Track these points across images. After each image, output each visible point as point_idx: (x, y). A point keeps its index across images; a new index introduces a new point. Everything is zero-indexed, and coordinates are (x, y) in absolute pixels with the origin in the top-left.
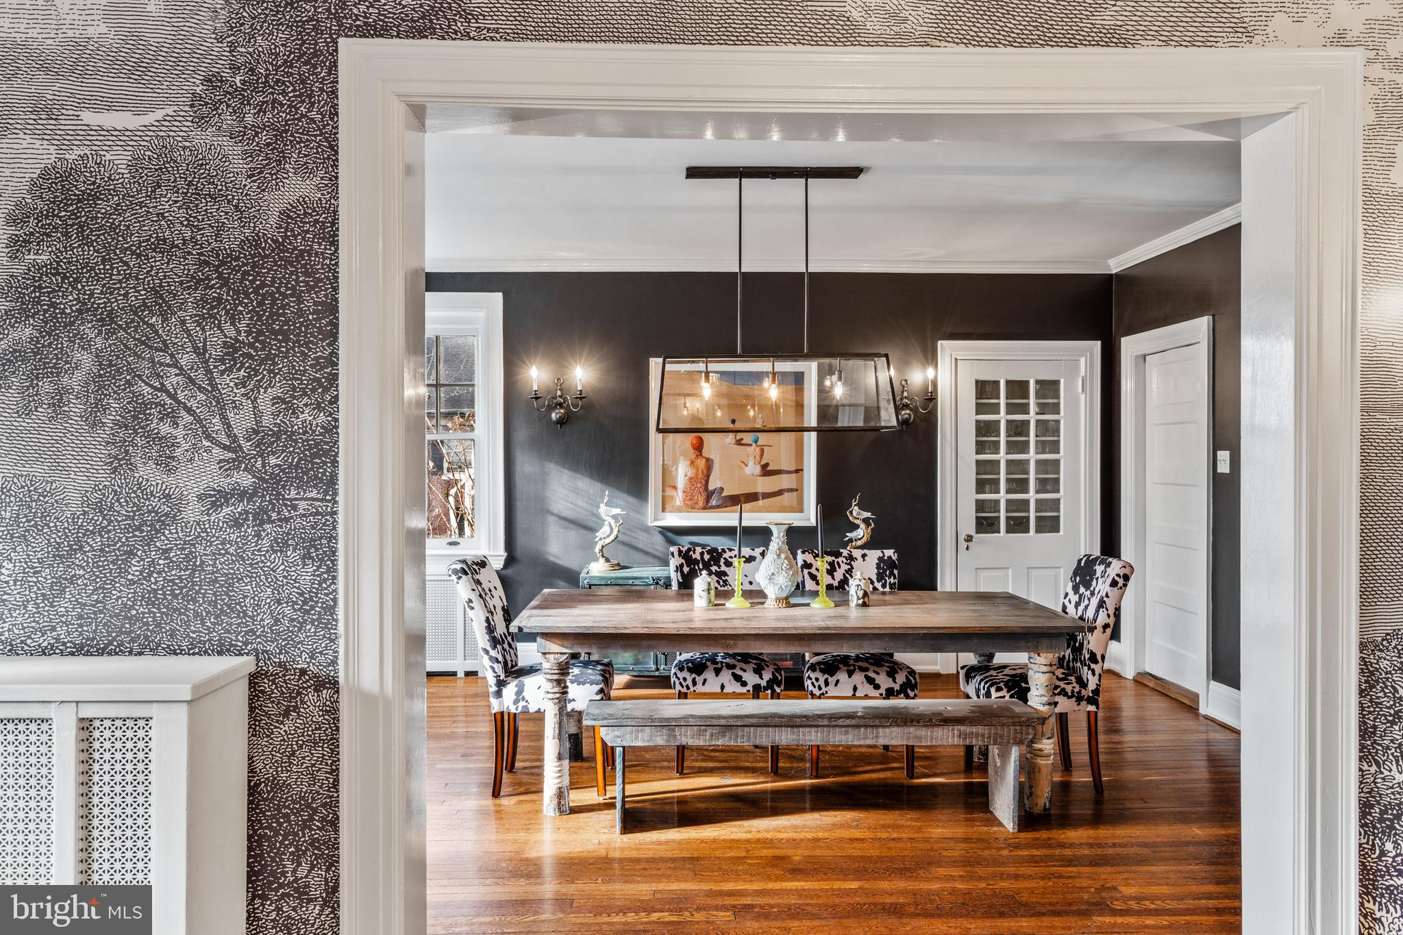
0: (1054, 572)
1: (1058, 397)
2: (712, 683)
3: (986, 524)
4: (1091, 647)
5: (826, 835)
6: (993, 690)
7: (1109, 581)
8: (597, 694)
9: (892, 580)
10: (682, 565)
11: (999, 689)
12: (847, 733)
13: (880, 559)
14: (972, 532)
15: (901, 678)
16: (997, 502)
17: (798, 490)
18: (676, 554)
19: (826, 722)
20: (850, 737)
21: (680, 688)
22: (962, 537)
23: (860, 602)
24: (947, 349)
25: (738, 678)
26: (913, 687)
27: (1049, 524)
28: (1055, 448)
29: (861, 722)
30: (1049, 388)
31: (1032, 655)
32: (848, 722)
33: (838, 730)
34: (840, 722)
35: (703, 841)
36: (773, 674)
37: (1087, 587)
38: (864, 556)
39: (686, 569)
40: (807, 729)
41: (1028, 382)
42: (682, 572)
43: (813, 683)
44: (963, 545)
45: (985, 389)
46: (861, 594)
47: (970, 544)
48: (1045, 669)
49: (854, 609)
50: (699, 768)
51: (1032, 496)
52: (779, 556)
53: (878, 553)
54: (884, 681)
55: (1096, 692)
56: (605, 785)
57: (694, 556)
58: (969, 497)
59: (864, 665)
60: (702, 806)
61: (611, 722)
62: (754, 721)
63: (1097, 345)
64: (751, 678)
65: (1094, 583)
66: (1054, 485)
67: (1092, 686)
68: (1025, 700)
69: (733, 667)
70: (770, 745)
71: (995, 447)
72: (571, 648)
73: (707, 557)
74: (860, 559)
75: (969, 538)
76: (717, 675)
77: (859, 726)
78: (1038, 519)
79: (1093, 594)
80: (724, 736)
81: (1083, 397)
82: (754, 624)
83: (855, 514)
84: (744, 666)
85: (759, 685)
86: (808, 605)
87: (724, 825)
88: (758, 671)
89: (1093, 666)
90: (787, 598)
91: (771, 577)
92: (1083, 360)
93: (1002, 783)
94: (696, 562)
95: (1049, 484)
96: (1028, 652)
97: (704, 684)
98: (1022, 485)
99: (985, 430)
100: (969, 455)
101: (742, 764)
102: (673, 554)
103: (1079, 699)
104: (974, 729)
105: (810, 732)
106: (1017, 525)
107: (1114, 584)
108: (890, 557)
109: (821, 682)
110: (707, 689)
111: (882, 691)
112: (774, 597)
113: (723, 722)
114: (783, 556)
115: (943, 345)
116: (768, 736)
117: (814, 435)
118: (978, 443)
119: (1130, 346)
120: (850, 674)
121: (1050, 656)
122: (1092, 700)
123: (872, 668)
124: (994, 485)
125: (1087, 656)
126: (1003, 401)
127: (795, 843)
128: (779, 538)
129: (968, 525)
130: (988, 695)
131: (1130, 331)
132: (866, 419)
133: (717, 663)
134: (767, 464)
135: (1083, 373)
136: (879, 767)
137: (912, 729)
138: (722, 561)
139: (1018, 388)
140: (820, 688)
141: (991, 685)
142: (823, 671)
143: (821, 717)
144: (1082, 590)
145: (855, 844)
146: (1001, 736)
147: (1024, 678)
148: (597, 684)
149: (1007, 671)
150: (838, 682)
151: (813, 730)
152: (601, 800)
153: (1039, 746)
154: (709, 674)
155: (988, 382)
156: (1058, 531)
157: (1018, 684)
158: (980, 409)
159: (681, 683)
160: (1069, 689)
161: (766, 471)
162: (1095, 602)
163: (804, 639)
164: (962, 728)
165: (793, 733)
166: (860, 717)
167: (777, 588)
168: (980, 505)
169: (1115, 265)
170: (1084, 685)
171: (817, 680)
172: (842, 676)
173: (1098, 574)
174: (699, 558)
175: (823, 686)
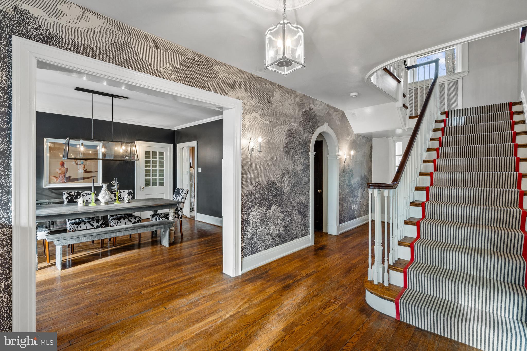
0: (162, 194)
1: (163, 156)
2: (83, 226)
3: (147, 184)
4: (181, 207)
5: (125, 257)
6: (161, 218)
7: (184, 193)
8: (47, 234)
9: (132, 197)
10: (68, 197)
11: (162, 218)
12: (130, 232)
13: (128, 192)
14: (144, 186)
15: (137, 219)
16: (150, 179)
17: (96, 177)
18: (66, 193)
19: (124, 230)
20: (131, 232)
21: (73, 230)
22: (141, 187)
23: (128, 202)
24: (138, 143)
25: (91, 225)
26: (140, 221)
27: (162, 184)
28: (163, 167)
29: (134, 228)
30: (161, 154)
31: (170, 209)
32: (130, 229)
33: (127, 231)
34: (128, 229)
35: (90, 266)
36: (102, 222)
37: (178, 195)
38: (124, 192)
39: (69, 198)
40: (119, 232)
41: (157, 152)
42: (68, 198)
43: (114, 223)
44: (142, 189)
45: (147, 153)
46: (128, 200)
47: (143, 189)
48: (173, 212)
49: (126, 204)
50: (78, 251)
51: (158, 178)
52: (105, 192)
53: (128, 191)
54: (133, 220)
55: (182, 216)
56: (50, 260)
57: (72, 194)
58: (143, 178)
59: (127, 217)
60: (85, 259)
61: (58, 239)
62: (104, 232)
63: (172, 145)
64: (95, 224)
65: (180, 194)
66: (163, 175)
67: (181, 215)
68: (168, 219)
69: (90, 222)
70: (109, 238)
71: (149, 166)
72: (40, 221)
73: (76, 194)
74: (123, 192)
75: (143, 188)
76: (85, 225)
77: (133, 230)
78: (159, 183)
79: (180, 196)
80: (96, 238)
81: (169, 156)
82: (97, 209)
83: (114, 182)
84: (93, 221)
85: (98, 226)
86: (113, 204)
87: (94, 261)
88: (98, 222)
89: (181, 211)
90: (107, 202)
91: (104, 197)
92: (169, 148)
93: (165, 237)
94: (73, 196)
95: (161, 175)
96: (169, 209)
97: (80, 227)
98: (155, 175)
99: (147, 163)
100: (143, 168)
101: (91, 248)
102: (64, 194)
103: (178, 218)
104: (160, 226)
105: (120, 233)
106: (155, 184)
107: (185, 193)
108: (131, 192)
109: (116, 223)
110: (81, 229)
111: (133, 222)
112: (104, 202)
113: (95, 234)
114: (107, 191)
115: (136, 142)
116: (108, 236)
117: (101, 161)
118: (145, 165)
119: (179, 146)
120: (124, 219)
121: (174, 209)
122: (181, 218)
123: (130, 218)
124: (149, 175)
125: (180, 209)
126: (151, 156)
127: (118, 260)
128: (105, 187)
129: (143, 185)
130: (159, 219)
131: (179, 143)
132: (114, 158)
133: (84, 221)
134: (86, 170)
135: (169, 151)
136: (129, 242)
137: (146, 228)
138: (81, 195)
139: (154, 153)
140: (116, 224)
141: (160, 217)
142: (117, 220)
143: (123, 229)
144: (177, 196)
145: (133, 257)
146: (166, 227)
147: (168, 215)
148: (47, 231)
149: (163, 214)
150: (121, 222)
151: (121, 232)
152: (48, 264)
153: (172, 228)
154: (82, 225)
155: (148, 151)
156: (164, 185)
157: (166, 216)
158: (146, 157)
159: (73, 228)
160: (176, 216)
161: (86, 172)
162: (181, 198)
163: (116, 211)
164: (157, 226)
165: (115, 234)
166: (133, 227)
167: (105, 200)
168: (146, 180)
169: (176, 128)
170: (179, 215)
171: (115, 222)
172: (122, 220)
173: (181, 192)
174: (73, 194)
175: (117, 223)
